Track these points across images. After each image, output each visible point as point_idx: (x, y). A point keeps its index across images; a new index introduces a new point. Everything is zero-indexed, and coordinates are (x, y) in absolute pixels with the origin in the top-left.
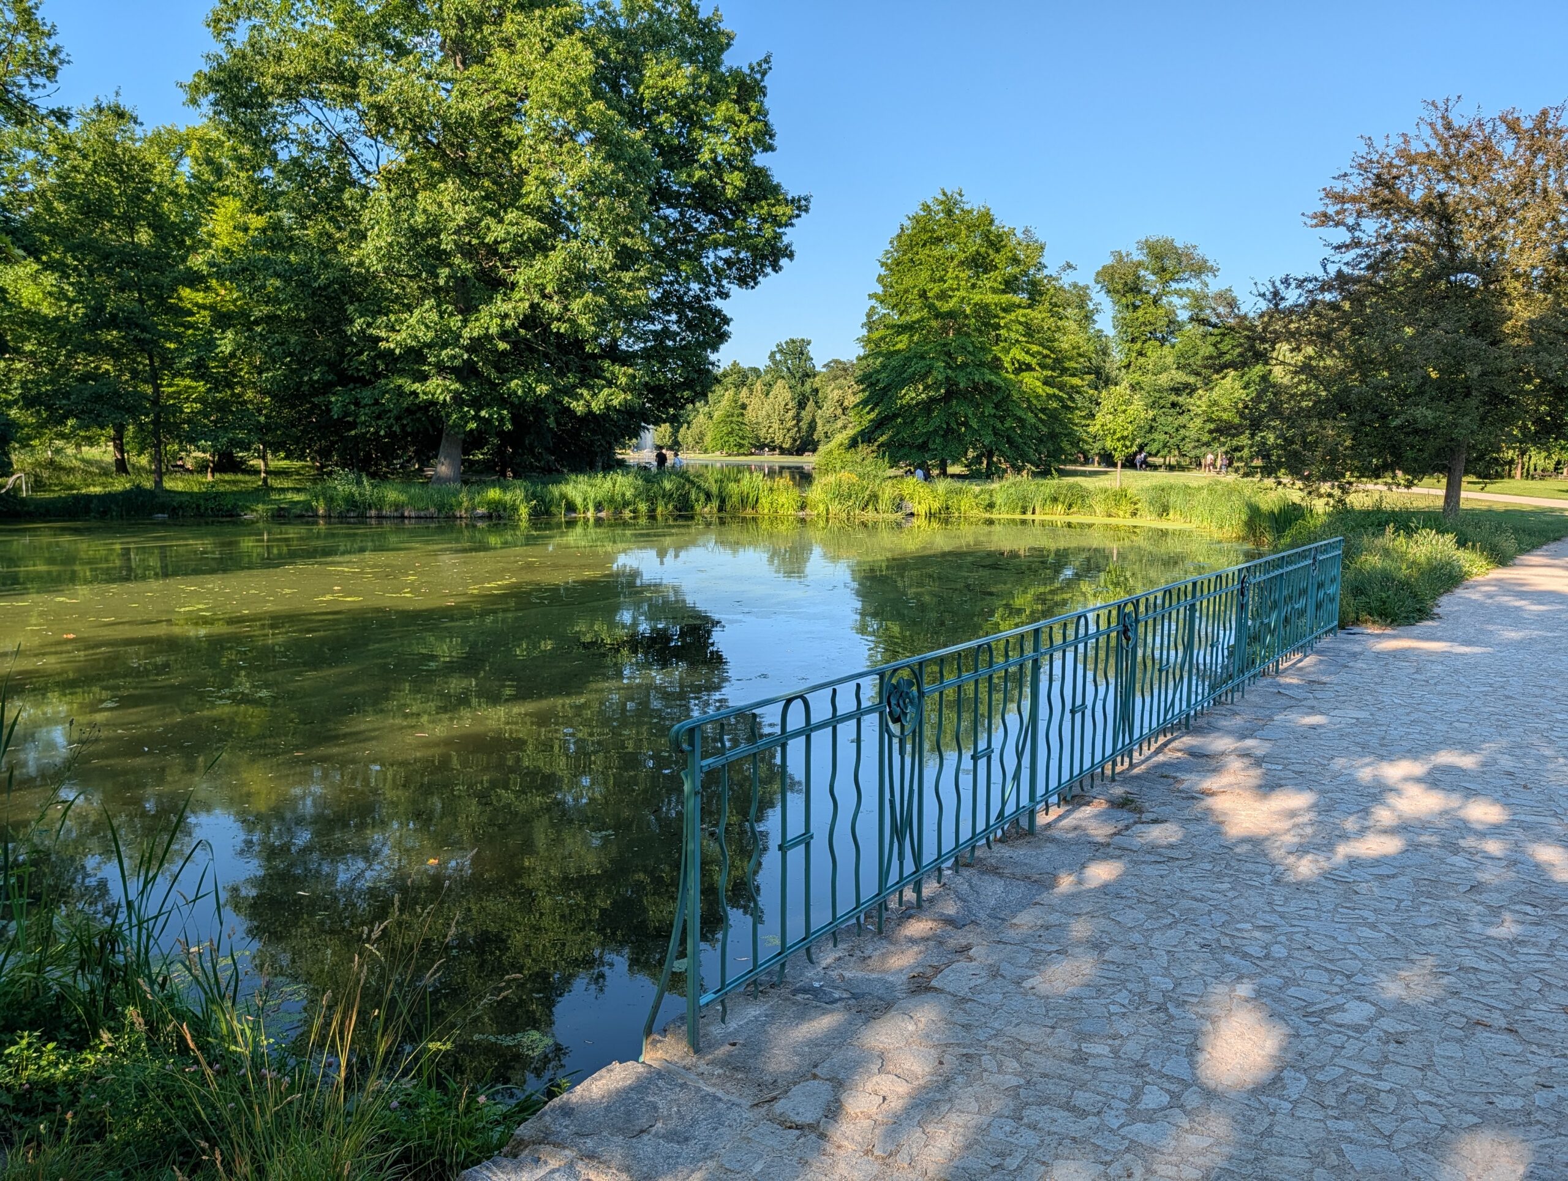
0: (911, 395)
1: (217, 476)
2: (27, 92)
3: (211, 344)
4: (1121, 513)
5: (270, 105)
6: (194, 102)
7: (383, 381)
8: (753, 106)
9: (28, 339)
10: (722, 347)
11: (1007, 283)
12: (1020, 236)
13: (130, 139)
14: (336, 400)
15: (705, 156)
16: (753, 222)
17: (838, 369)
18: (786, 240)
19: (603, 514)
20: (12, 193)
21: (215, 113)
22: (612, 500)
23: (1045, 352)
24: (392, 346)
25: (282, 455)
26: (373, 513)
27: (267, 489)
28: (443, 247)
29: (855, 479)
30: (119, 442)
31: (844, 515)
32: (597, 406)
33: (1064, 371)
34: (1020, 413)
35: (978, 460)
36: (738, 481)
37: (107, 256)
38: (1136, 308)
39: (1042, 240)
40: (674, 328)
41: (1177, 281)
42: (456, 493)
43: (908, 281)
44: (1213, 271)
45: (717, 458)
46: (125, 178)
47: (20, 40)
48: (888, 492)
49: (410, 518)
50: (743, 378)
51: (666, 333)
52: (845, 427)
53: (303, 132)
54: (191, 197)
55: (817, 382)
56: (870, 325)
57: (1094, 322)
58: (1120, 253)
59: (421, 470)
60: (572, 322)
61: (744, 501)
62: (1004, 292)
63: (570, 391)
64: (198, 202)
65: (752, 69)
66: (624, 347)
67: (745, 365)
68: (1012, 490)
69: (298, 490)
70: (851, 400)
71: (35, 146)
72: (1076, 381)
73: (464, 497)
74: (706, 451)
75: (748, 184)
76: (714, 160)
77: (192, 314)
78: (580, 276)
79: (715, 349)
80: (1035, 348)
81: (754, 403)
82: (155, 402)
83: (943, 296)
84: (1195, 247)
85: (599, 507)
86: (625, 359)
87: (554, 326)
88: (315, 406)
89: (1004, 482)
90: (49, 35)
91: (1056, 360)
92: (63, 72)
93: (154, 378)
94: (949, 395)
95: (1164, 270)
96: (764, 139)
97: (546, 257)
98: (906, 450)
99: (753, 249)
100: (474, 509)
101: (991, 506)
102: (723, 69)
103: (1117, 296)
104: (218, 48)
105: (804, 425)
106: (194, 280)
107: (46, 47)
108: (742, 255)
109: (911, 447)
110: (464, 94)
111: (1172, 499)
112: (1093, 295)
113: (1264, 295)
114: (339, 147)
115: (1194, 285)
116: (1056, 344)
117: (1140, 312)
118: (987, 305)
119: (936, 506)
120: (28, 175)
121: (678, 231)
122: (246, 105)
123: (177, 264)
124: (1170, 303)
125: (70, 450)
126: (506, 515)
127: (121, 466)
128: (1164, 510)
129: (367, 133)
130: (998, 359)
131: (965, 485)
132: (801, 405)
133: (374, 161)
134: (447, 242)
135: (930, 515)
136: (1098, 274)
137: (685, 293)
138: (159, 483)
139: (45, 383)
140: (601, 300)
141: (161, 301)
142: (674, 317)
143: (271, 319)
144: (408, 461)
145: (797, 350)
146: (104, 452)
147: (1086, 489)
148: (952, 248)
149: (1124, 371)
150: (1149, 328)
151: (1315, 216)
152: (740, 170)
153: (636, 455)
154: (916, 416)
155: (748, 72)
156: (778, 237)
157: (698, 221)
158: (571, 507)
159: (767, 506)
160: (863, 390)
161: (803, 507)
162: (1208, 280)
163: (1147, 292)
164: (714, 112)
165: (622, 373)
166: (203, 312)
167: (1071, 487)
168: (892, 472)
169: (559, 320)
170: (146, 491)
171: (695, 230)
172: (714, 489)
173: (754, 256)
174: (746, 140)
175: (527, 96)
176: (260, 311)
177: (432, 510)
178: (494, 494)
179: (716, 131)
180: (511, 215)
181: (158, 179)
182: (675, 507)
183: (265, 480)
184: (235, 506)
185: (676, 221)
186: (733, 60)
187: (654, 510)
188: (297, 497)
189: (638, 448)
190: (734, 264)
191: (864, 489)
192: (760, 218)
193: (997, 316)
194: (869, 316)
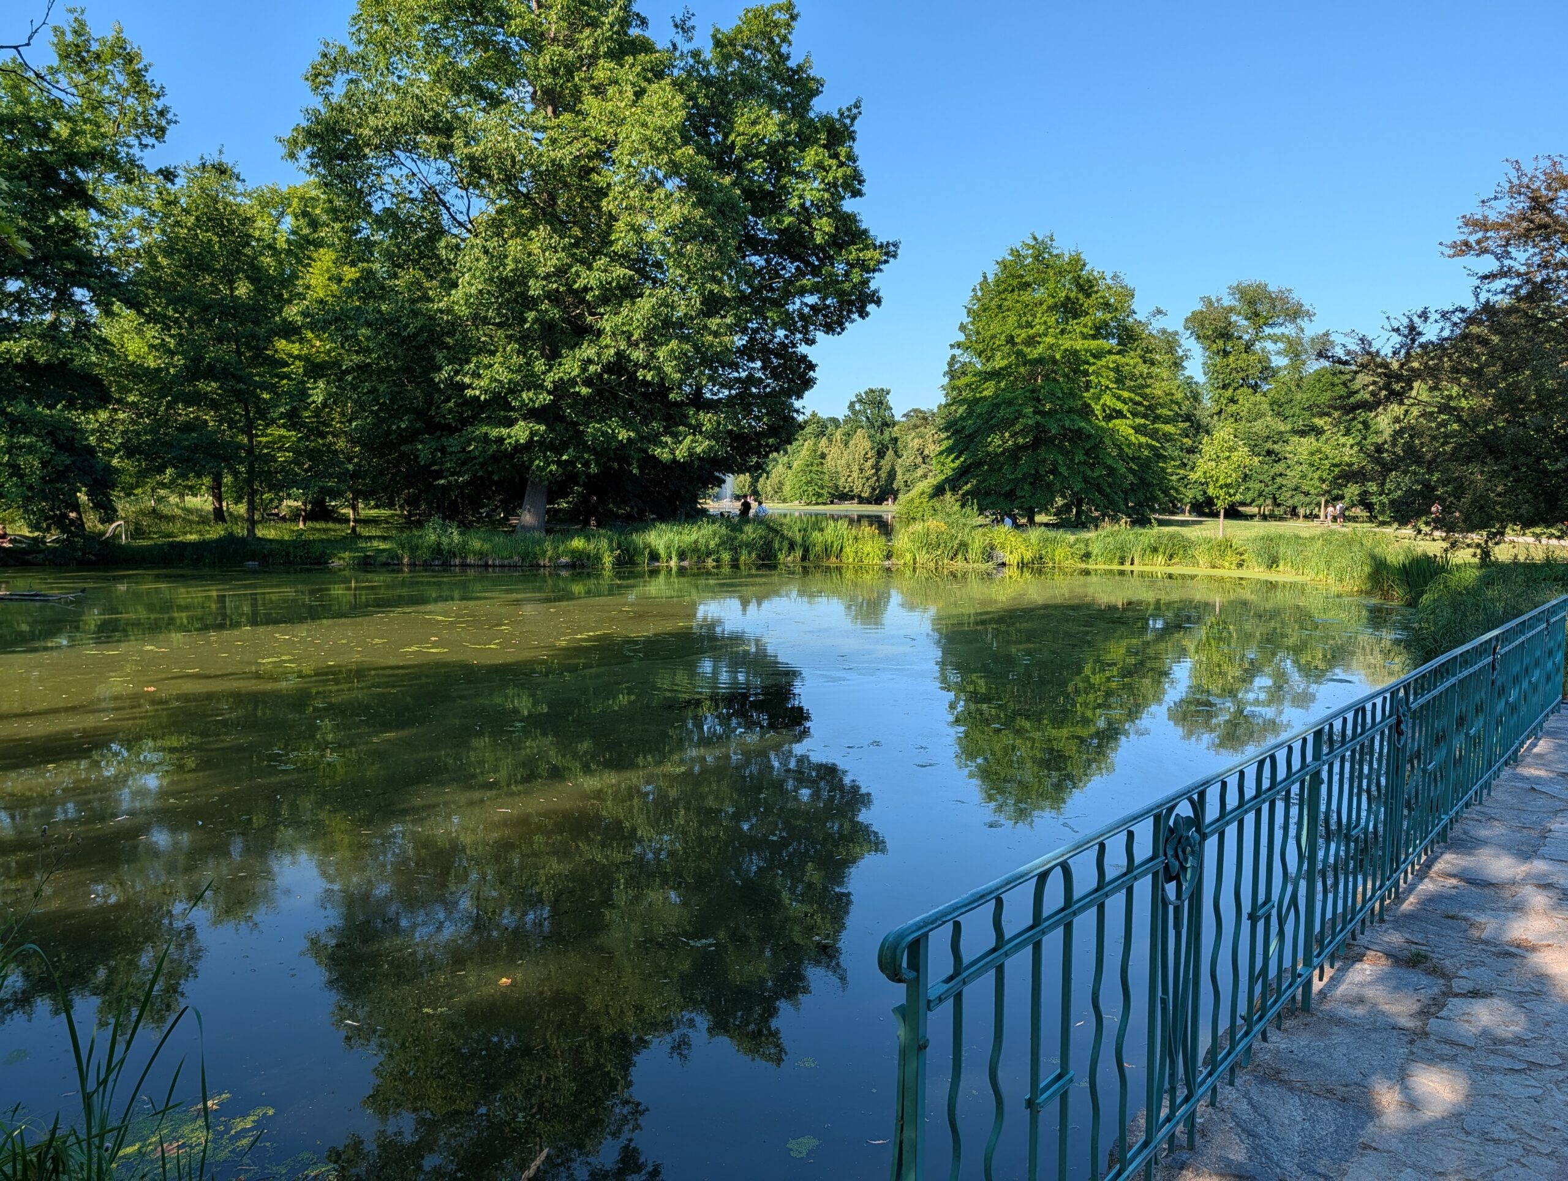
0: (996, 442)
1: (309, 524)
2: (136, 151)
3: (304, 394)
4: (1227, 564)
5: (365, 156)
6: (292, 156)
7: (470, 429)
8: (842, 151)
9: (131, 391)
10: (807, 394)
11: (1098, 329)
12: (1109, 282)
13: (231, 194)
14: (423, 449)
15: (794, 203)
16: (840, 268)
17: (918, 419)
18: (873, 285)
19: (686, 563)
20: (120, 250)
21: (312, 165)
22: (696, 550)
23: (1138, 398)
24: (477, 393)
25: (372, 503)
26: (457, 561)
27: (355, 536)
28: (531, 293)
29: (943, 527)
30: (217, 491)
31: (932, 565)
32: (681, 453)
33: (1157, 418)
34: (1109, 462)
35: (1067, 508)
36: (821, 530)
37: (206, 308)
38: (1226, 354)
39: (1131, 285)
40: (760, 374)
41: (1271, 326)
42: (539, 542)
43: (995, 327)
44: (1309, 315)
45: (796, 508)
46: (227, 232)
47: (130, 101)
48: (977, 542)
49: (494, 566)
50: (823, 428)
51: (751, 380)
52: (925, 476)
53: (397, 183)
54: (289, 252)
55: (896, 431)
56: (952, 374)
57: (1184, 368)
58: (1209, 298)
59: (506, 518)
60: (659, 369)
61: (827, 550)
62: (1094, 337)
63: (655, 440)
64: (296, 256)
65: (842, 115)
66: (708, 395)
67: (824, 415)
68: (1108, 540)
69: (384, 539)
70: (932, 449)
71: (140, 203)
72: (1169, 428)
73: (548, 546)
74: (784, 501)
75: (837, 229)
76: (802, 206)
77: (287, 365)
78: (667, 323)
79: (800, 396)
80: (1126, 394)
81: (833, 452)
82: (250, 451)
83: (1031, 341)
84: (1290, 291)
85: (682, 556)
86: (712, 406)
87: (640, 374)
88: (403, 454)
89: (1100, 531)
90: (158, 97)
91: (1149, 408)
92: (171, 130)
93: (248, 430)
94: (1037, 443)
95: (1257, 315)
96: (853, 184)
97: (634, 303)
98: (993, 498)
99: (841, 294)
100: (558, 558)
101: (1087, 556)
102: (812, 115)
103: (1208, 342)
104: (316, 102)
105: (883, 474)
106: (290, 331)
107: (155, 108)
108: (828, 302)
109: (999, 495)
110: (553, 141)
111: (1282, 550)
112: (1183, 341)
113: (1397, 330)
114: (433, 197)
115: (1289, 330)
116: (1148, 391)
117: (1231, 359)
118: (1076, 351)
119: (1028, 556)
120: (135, 231)
121: (763, 278)
122: (342, 157)
123: (274, 315)
124: (1263, 350)
125: (174, 499)
126: (590, 563)
127: (219, 515)
128: (1273, 562)
129: (460, 184)
130: (1089, 406)
131: (1060, 534)
132: (881, 454)
133: (465, 210)
134: (535, 288)
135: (1022, 565)
136: (1187, 320)
137: (770, 341)
138: (251, 531)
139: (146, 433)
140: (686, 347)
141: (259, 352)
142: (759, 364)
143: (362, 368)
144: (494, 510)
145: (877, 400)
146: (202, 502)
147: (1188, 540)
148: (1040, 293)
149: (1216, 417)
150: (1242, 374)
151: (1454, 245)
152: (828, 215)
153: (716, 505)
154: (1002, 465)
155: (837, 116)
156: (865, 283)
157: (784, 268)
158: (654, 556)
159: (851, 555)
160: (948, 438)
161: (889, 556)
162: (1303, 325)
163: (1240, 338)
164: (803, 158)
165: (707, 420)
166: (297, 362)
167: (1172, 537)
168: (980, 520)
169: (644, 368)
170: (238, 539)
171: (781, 276)
172: (798, 538)
173: (841, 303)
174: (835, 186)
175: (616, 143)
176: (352, 360)
177: (516, 558)
178: (578, 543)
179: (802, 176)
180: (601, 262)
181: (257, 234)
182: (759, 556)
183: (354, 529)
184: (323, 555)
185: (762, 268)
186: (821, 106)
187: (737, 560)
188: (383, 546)
189: (718, 498)
190: (820, 310)
191: (953, 537)
192: (848, 264)
193: (1087, 363)
194: (951, 364)
